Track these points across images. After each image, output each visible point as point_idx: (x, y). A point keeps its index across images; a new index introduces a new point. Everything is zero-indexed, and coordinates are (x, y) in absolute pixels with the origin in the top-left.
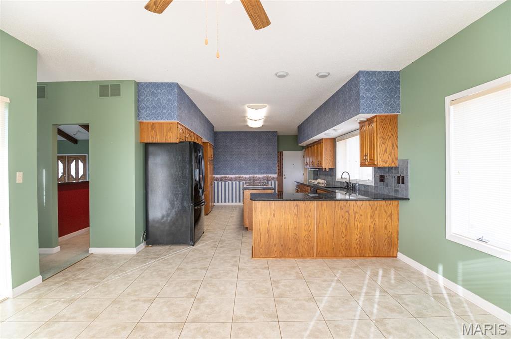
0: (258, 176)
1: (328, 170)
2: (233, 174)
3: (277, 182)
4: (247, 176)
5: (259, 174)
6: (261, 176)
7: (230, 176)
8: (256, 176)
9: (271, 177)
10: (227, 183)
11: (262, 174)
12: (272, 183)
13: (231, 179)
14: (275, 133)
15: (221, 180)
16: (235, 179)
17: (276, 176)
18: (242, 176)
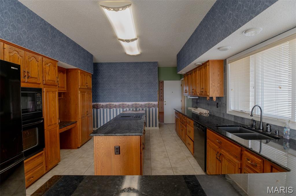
0: (140, 103)
1: (215, 99)
2: (117, 101)
3: (157, 109)
4: (130, 103)
5: (141, 102)
6: (143, 103)
7: (115, 103)
8: (138, 103)
9: (152, 104)
10: (112, 110)
11: (144, 101)
12: (153, 109)
13: (115, 106)
14: (155, 64)
15: (106, 107)
16: (119, 106)
17: (156, 103)
18: (125, 103)
